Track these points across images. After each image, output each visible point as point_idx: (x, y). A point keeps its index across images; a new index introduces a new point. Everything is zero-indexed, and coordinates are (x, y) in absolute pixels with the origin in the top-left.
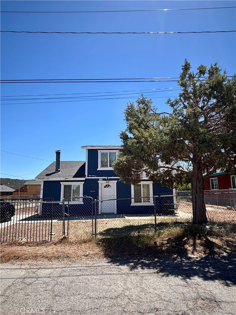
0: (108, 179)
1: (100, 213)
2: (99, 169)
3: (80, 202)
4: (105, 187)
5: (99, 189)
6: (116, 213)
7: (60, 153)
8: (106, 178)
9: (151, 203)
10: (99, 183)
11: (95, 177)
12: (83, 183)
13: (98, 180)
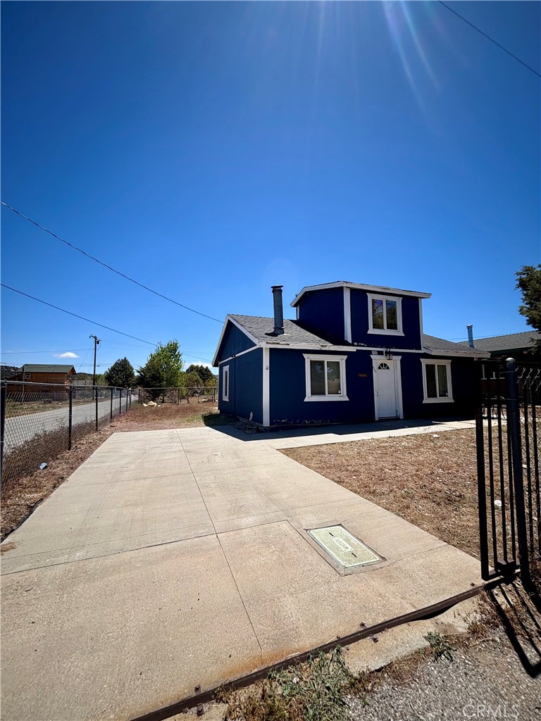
0: (387, 353)
1: (377, 419)
2: (371, 331)
3: (343, 396)
4: (379, 368)
5: (374, 372)
6: (402, 417)
7: (281, 291)
8: (383, 350)
9: (449, 399)
10: (372, 360)
11: (364, 346)
12: (345, 357)
13: (370, 352)
